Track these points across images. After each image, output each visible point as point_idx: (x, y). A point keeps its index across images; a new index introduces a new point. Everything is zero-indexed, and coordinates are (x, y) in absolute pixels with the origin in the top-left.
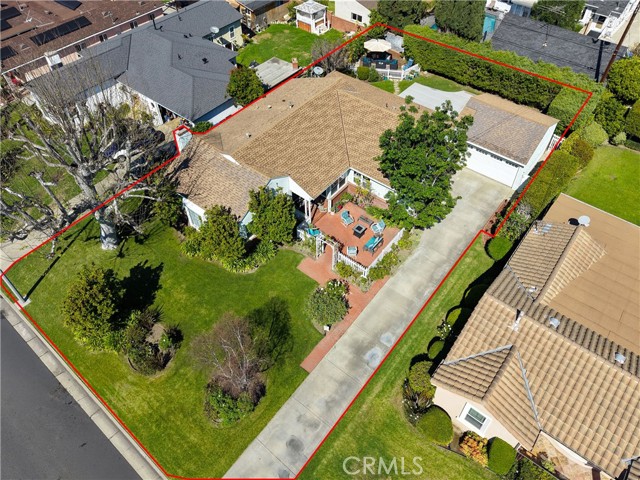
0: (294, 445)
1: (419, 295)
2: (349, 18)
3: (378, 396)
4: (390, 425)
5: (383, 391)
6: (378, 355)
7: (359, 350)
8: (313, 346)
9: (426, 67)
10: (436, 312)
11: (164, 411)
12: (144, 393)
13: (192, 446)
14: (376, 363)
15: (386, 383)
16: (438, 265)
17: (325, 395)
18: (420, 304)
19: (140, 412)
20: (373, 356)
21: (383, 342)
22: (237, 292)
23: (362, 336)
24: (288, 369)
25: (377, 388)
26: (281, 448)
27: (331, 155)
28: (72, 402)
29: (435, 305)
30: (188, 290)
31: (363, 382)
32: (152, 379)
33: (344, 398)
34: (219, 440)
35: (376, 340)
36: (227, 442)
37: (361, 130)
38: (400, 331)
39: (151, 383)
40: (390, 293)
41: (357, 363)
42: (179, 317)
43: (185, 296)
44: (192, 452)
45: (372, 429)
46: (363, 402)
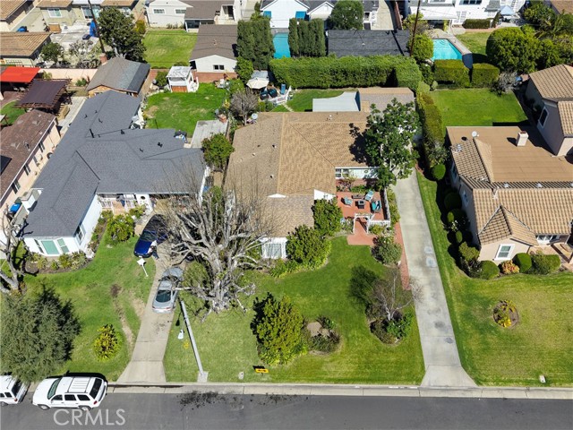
0: (439, 325)
1: (420, 219)
2: (212, 70)
3: (451, 278)
4: (469, 286)
5: (451, 274)
6: (432, 261)
7: (422, 263)
9: (296, 86)
10: (436, 223)
11: (364, 359)
12: (344, 361)
13: (396, 362)
14: (435, 264)
15: (449, 269)
16: (414, 200)
17: (430, 295)
18: (426, 224)
19: (352, 370)
21: (428, 252)
22: (332, 277)
23: (416, 256)
25: (447, 274)
26: (435, 331)
28: (307, 397)
29: (433, 220)
30: (304, 295)
31: (438, 276)
32: (339, 351)
33: (438, 290)
34: (405, 350)
35: (423, 254)
36: (410, 347)
38: (430, 242)
39: (341, 353)
40: (407, 227)
41: (427, 270)
42: (316, 311)
43: (305, 299)
44: (399, 365)
45: (463, 292)
46: (448, 285)
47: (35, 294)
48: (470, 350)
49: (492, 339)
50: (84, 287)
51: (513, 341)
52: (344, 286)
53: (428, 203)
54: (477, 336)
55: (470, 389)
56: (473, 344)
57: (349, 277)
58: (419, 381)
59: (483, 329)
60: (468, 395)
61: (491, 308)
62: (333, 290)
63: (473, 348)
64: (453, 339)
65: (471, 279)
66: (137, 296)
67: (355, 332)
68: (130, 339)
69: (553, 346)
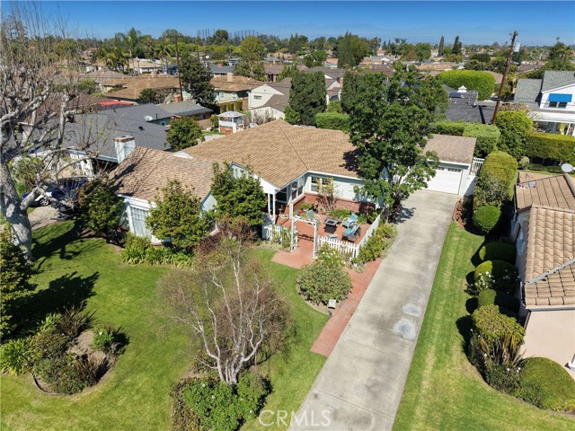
3: (436, 367)
4: (473, 400)
7: (383, 324)
15: (438, 352)
16: (428, 246)
17: (361, 380)
20: (403, 328)
23: (378, 311)
25: (430, 360)
33: (391, 379)
35: (398, 312)
40: (390, 271)
41: (386, 338)
45: (453, 409)
46: (420, 379)
65: (489, 389)
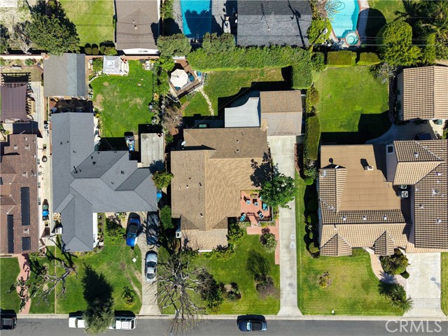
0: (290, 285)
1: (292, 213)
3: (302, 257)
5: (302, 254)
6: (293, 244)
7: (288, 247)
8: (274, 256)
10: (301, 216)
11: (252, 304)
12: (242, 304)
14: (295, 247)
15: (302, 251)
17: (288, 267)
18: (294, 217)
20: (292, 246)
21: (292, 239)
23: (285, 242)
24: (272, 268)
25: (300, 255)
26: (288, 288)
27: (231, 192)
28: (226, 320)
29: (299, 214)
30: (222, 269)
31: (295, 255)
35: (290, 240)
37: (233, 173)
38: (295, 231)
40: (283, 220)
41: (289, 251)
42: (229, 279)
43: (223, 272)
44: (269, 306)
45: (307, 266)
47: (81, 268)
48: (303, 299)
49: (315, 293)
50: (106, 264)
51: (325, 295)
52: (244, 264)
53: (298, 200)
54: (308, 292)
55: (299, 317)
56: (305, 296)
57: (247, 257)
58: (276, 313)
59: (312, 288)
60: (298, 319)
61: (319, 276)
62: (238, 266)
63: (305, 297)
64: (296, 292)
66: (136, 269)
67: (249, 290)
68: (138, 294)
69: (343, 296)
